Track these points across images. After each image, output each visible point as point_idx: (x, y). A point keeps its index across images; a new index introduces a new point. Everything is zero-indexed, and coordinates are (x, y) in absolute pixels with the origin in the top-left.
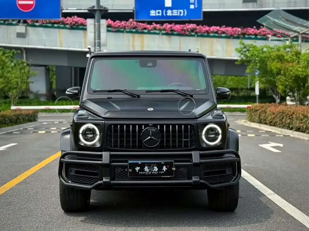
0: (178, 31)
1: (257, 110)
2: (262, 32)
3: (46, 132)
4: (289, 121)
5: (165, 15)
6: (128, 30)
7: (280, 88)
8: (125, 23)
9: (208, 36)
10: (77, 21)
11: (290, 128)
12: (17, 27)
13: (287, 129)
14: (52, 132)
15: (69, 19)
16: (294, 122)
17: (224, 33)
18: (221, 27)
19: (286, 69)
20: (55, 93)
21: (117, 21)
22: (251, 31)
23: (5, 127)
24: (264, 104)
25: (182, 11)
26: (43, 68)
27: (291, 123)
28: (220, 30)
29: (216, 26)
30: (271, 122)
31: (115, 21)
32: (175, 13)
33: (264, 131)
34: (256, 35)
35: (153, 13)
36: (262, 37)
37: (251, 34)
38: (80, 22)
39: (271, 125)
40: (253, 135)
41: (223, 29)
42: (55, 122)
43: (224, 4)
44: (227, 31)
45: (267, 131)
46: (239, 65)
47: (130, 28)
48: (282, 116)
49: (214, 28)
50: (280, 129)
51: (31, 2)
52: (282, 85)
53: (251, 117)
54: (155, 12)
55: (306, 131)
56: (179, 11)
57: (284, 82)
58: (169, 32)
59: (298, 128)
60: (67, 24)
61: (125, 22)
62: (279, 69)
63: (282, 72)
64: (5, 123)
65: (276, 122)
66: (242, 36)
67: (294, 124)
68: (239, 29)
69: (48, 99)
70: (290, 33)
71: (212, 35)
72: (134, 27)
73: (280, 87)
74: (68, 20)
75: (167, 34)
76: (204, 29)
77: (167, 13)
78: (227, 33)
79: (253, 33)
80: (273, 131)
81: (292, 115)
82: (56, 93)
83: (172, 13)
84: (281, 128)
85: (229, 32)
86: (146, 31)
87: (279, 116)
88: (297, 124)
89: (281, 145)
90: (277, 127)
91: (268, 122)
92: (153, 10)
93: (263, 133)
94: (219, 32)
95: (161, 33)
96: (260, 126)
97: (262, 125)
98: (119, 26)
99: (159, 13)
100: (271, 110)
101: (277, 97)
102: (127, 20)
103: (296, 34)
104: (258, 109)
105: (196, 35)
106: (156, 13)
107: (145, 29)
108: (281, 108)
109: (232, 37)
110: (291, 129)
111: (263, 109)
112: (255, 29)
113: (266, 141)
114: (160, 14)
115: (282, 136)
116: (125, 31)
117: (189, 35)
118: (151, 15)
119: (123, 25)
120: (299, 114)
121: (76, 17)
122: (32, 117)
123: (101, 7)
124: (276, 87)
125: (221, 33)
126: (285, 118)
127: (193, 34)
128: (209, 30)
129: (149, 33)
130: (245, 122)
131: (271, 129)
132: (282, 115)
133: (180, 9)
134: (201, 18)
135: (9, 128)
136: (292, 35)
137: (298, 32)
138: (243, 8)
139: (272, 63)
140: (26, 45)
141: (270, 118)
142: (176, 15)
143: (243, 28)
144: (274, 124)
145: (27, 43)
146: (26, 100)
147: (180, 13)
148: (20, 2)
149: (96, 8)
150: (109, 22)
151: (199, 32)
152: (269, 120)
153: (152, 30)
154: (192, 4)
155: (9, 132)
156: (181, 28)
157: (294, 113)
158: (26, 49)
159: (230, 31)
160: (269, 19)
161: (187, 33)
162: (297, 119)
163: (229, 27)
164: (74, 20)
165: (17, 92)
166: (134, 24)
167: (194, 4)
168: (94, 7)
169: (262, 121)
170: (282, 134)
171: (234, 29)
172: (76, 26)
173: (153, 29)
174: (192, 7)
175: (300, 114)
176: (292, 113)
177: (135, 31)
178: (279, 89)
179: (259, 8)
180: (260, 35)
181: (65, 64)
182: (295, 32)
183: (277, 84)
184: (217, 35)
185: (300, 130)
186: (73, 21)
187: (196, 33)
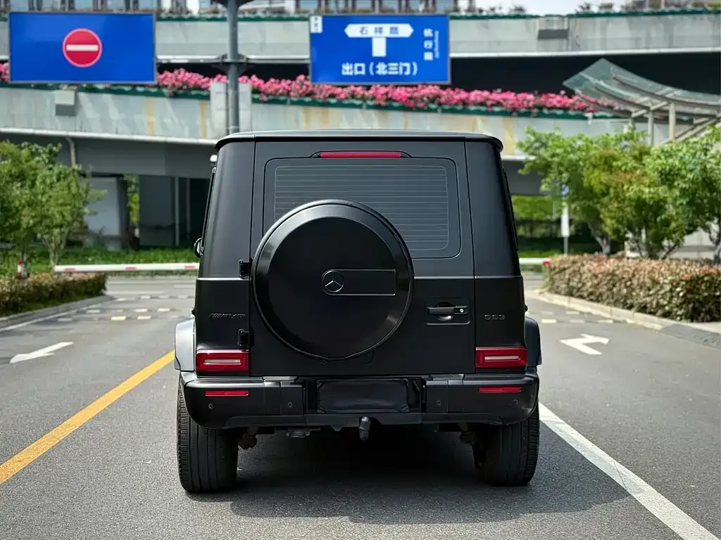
0: (401, 100)
1: (564, 269)
2: (577, 103)
3: (127, 319)
4: (625, 291)
5: (372, 73)
6: (295, 99)
7: (609, 225)
8: (289, 85)
9: (465, 111)
10: (185, 79)
11: (628, 305)
12: (56, 93)
13: (623, 308)
14: (140, 318)
15: (169, 74)
16: (634, 294)
17: (498, 104)
18: (491, 92)
19: (620, 186)
20: (137, 232)
21: (272, 80)
22: (555, 100)
23: (40, 308)
24: (577, 257)
25: (407, 65)
26: (113, 180)
27: (629, 296)
28: (491, 97)
29: (482, 89)
30: (591, 294)
31: (266, 80)
32: (394, 69)
33: (578, 313)
34: (565, 109)
35: (347, 69)
36: (579, 112)
37: (553, 108)
38: (193, 83)
39: (591, 300)
40: (554, 321)
41: (497, 96)
42: (143, 297)
43: (499, 43)
44: (504, 100)
45: (582, 313)
46: (526, 176)
47: (301, 95)
48: (612, 282)
49: (476, 95)
50: (608, 308)
51: (94, 48)
52: (612, 218)
53: (554, 283)
54: (351, 67)
55: (657, 311)
56: (402, 64)
57: (615, 212)
58: (383, 103)
59: (643, 305)
60: (166, 86)
61: (289, 82)
62: (605, 185)
63: (612, 191)
64: (39, 301)
65: (601, 295)
66: (535, 111)
67: (635, 298)
68: (531, 97)
69: (123, 247)
70: (632, 109)
71: (473, 108)
72: (308, 92)
73: (609, 221)
74: (166, 77)
75: (378, 107)
76: (457, 97)
77: (377, 69)
78: (504, 104)
79: (558, 105)
80: (595, 312)
81: (630, 280)
82: (140, 232)
83: (387, 69)
84: (612, 306)
85: (510, 102)
86: (333, 101)
87: (606, 282)
88: (641, 297)
89: (605, 341)
90: (603, 304)
91: (585, 294)
92: (348, 64)
93: (573, 317)
94: (489, 103)
95: (364, 106)
96: (569, 301)
97: (573, 299)
98: (277, 91)
99: (360, 69)
100: (591, 268)
101: (605, 241)
102: (294, 79)
103: (643, 111)
104: (566, 266)
105: (439, 110)
106: (353, 69)
107: (332, 96)
108: (611, 264)
109: (515, 114)
110: (630, 307)
111: (575, 267)
112: (563, 96)
113: (577, 333)
114: (363, 72)
115: (611, 322)
116: (288, 102)
117: (426, 108)
118: (344, 73)
119: (284, 88)
120: (644, 278)
121: (182, 71)
122: (94, 288)
123: (241, 56)
124: (602, 221)
125: (492, 105)
126: (618, 285)
127: (433, 106)
128: (468, 98)
129: (340, 104)
130: (541, 293)
131: (591, 307)
132: (610, 280)
133: (404, 62)
134: (446, 80)
135: (49, 310)
136: (635, 112)
137: (647, 108)
138: (538, 51)
139: (593, 172)
140: (75, 131)
141: (589, 284)
142: (396, 73)
143: (539, 94)
144: (598, 297)
145: (78, 128)
146: (77, 250)
147: (405, 69)
148: (71, 48)
149: (228, 60)
150: (254, 82)
151: (445, 104)
152: (587, 290)
153: (347, 98)
154: (428, 50)
155: (48, 318)
156: (409, 95)
157: (634, 275)
158: (75, 139)
159: (511, 100)
160: (588, 80)
161: (420, 105)
162: (641, 288)
163: (509, 92)
164: (180, 77)
165: (62, 233)
166: (307, 86)
167: (432, 50)
168: (224, 57)
169: (574, 291)
170: (612, 317)
171: (521, 96)
172: (185, 90)
173: (348, 96)
174: (428, 56)
175: (646, 277)
176: (630, 276)
177: (309, 100)
178: (606, 226)
179: (573, 50)
180: (574, 110)
181: (160, 171)
182: (641, 106)
183: (602, 216)
184: (483, 109)
185: (648, 311)
186: (177, 80)
187: (440, 104)
